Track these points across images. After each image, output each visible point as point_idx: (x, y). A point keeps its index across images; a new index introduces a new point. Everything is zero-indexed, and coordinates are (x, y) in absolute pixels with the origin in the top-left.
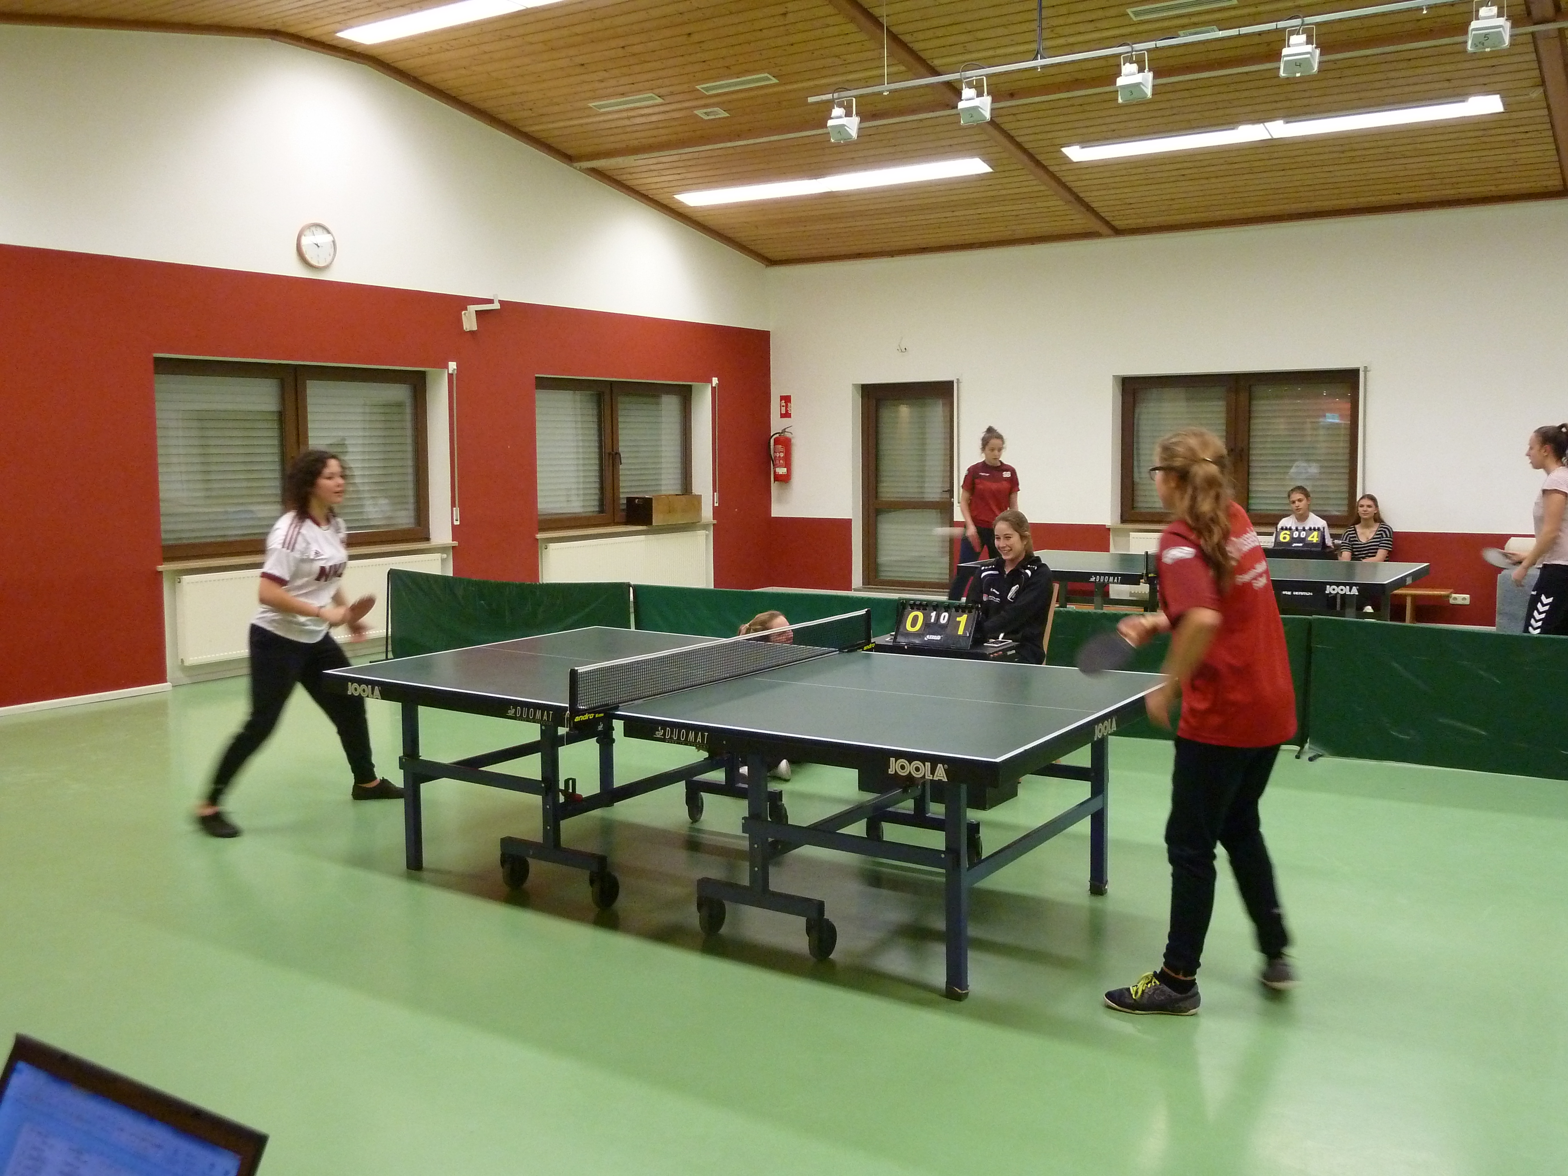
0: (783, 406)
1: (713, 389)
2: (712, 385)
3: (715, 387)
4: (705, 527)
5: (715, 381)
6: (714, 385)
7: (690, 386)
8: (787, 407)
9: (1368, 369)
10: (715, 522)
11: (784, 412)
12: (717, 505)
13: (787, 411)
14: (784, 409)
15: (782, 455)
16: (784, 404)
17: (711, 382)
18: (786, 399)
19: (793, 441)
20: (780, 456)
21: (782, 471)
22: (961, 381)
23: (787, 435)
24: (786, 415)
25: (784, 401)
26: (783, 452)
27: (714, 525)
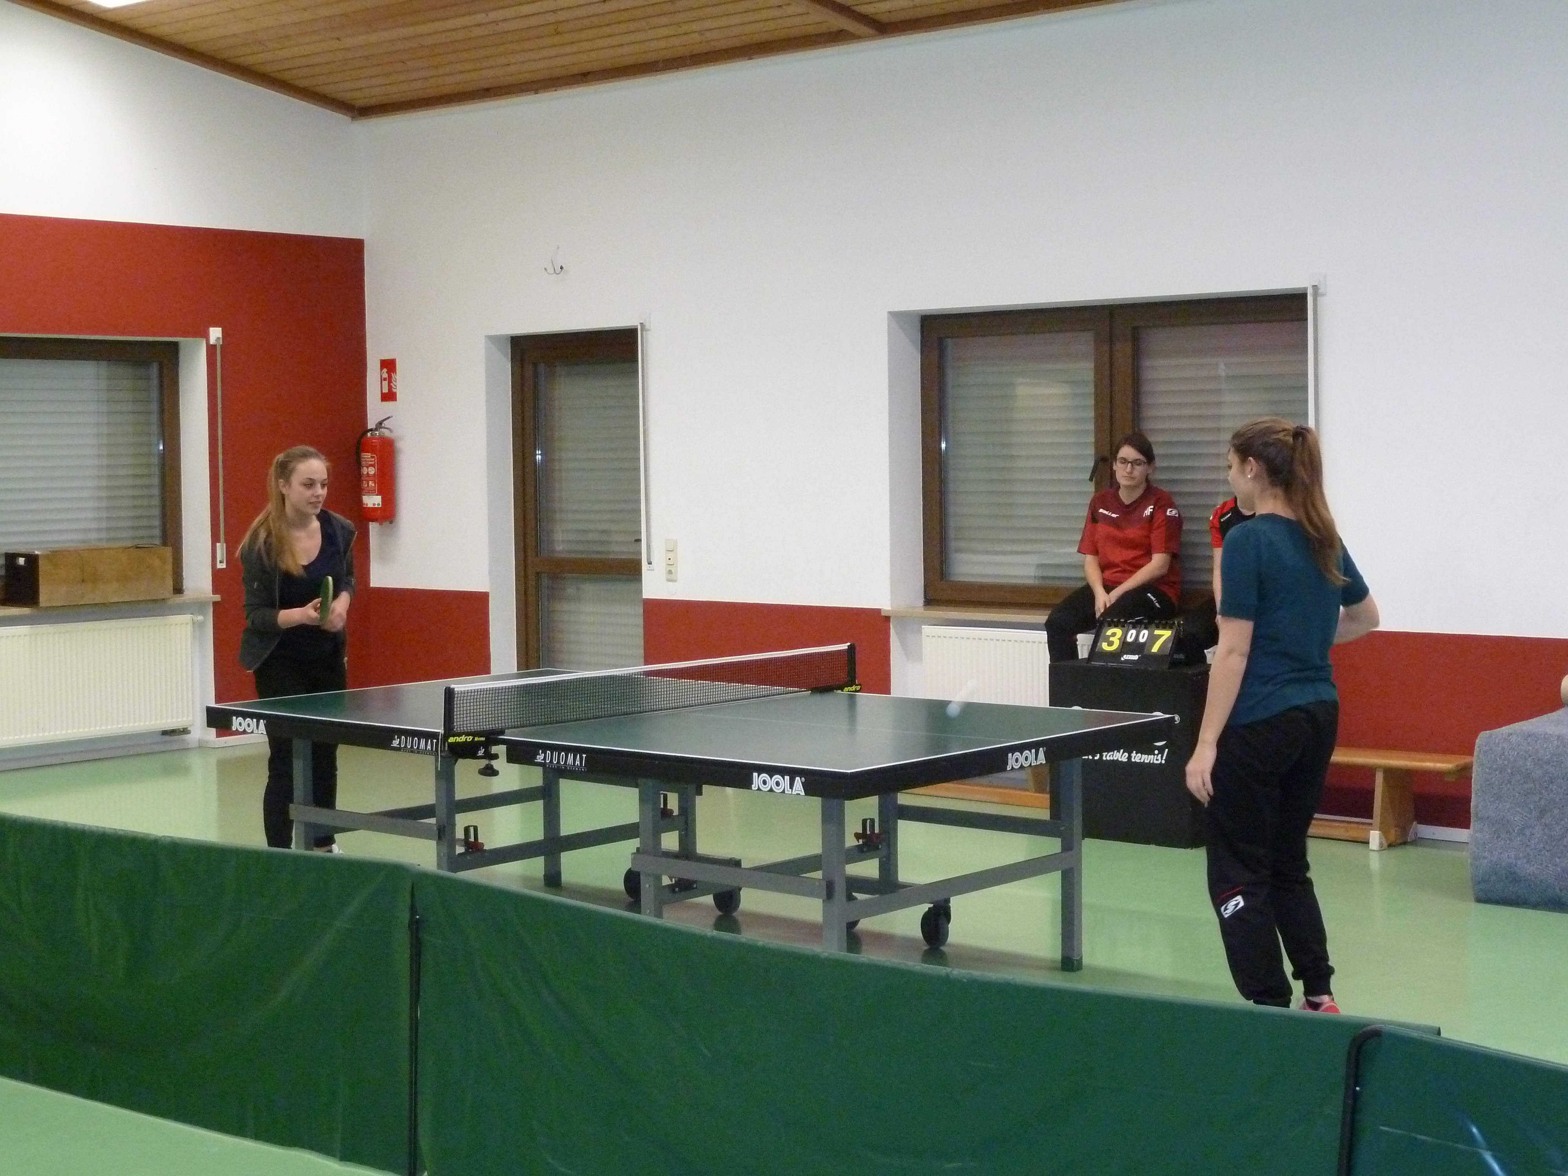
0: (385, 379)
1: (211, 349)
2: (206, 343)
3: (214, 346)
4: (197, 606)
5: (215, 333)
6: (212, 341)
7: (176, 345)
8: (390, 382)
9: (1321, 291)
10: (217, 598)
11: (386, 390)
12: (224, 566)
13: (390, 387)
14: (385, 383)
15: (372, 471)
16: (385, 375)
17: (206, 336)
18: (389, 365)
19: (400, 445)
20: (368, 473)
21: (372, 501)
22: (647, 327)
23: (386, 433)
24: (389, 396)
25: (385, 370)
26: (373, 466)
27: (215, 604)
